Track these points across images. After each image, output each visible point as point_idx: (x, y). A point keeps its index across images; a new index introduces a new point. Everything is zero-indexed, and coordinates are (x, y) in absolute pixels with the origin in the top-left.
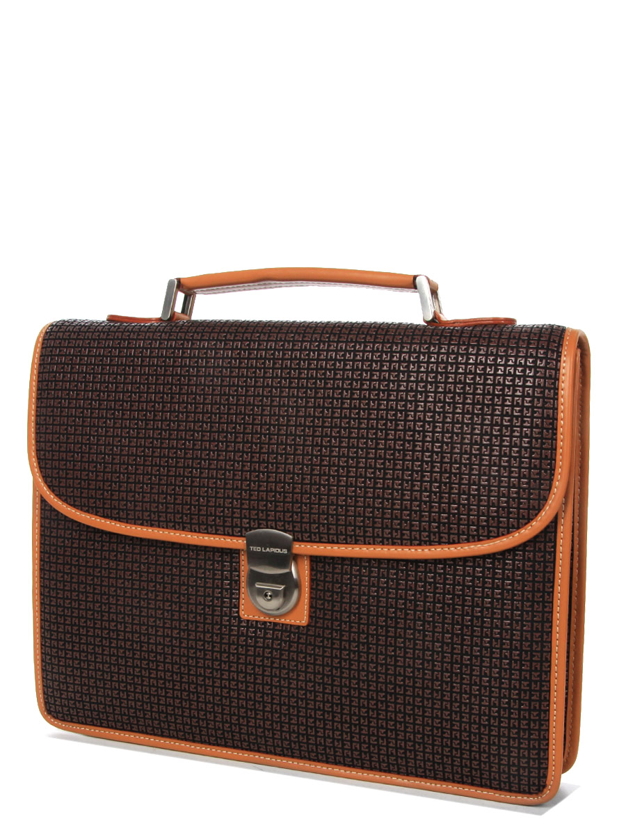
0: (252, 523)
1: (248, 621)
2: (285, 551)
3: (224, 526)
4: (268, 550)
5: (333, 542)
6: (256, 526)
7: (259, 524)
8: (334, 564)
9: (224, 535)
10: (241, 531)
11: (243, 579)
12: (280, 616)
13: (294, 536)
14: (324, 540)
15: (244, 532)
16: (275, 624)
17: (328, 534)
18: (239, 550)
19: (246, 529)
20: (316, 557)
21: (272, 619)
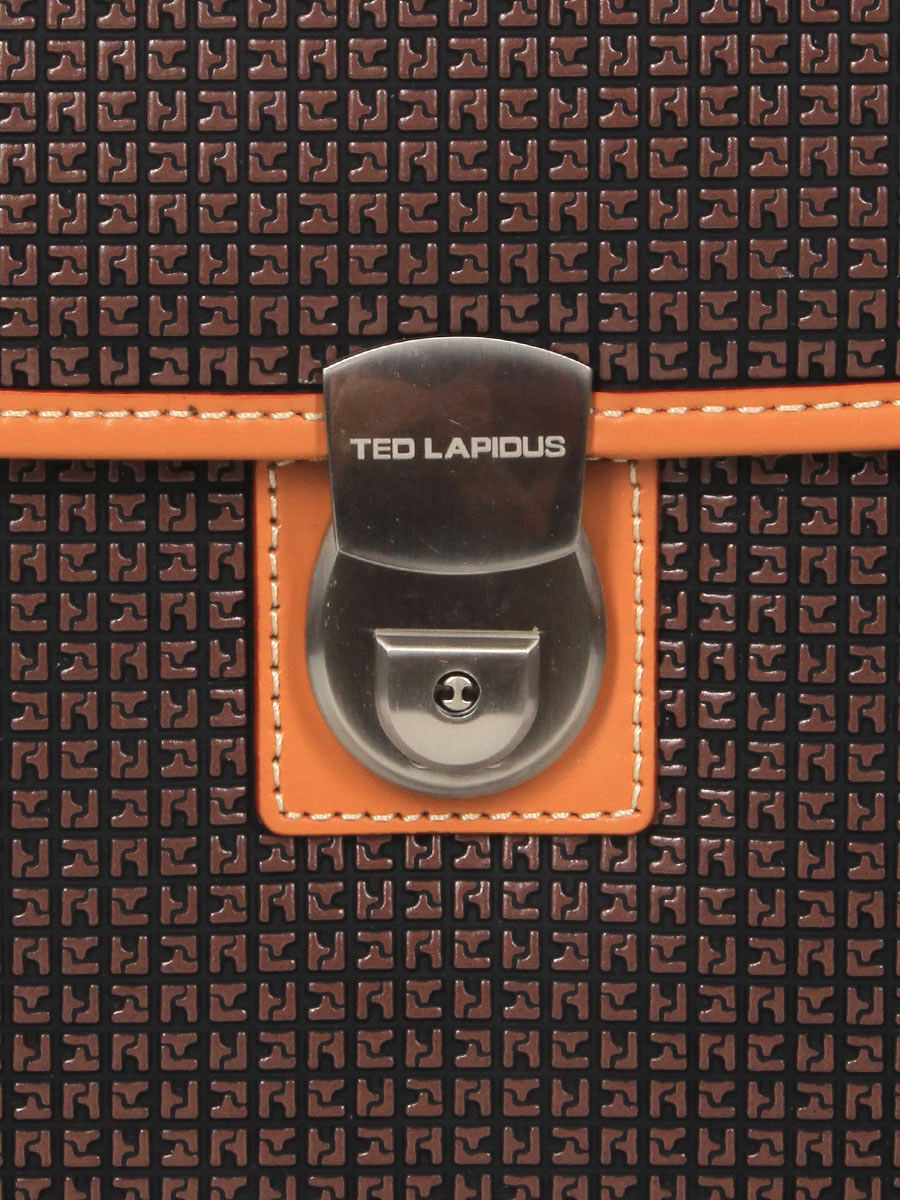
0: (356, 314)
1: (301, 841)
2: (552, 447)
3: (193, 342)
4: (456, 447)
5: (817, 377)
6: (379, 326)
7: (397, 313)
8: (794, 490)
9: (193, 387)
10: (289, 364)
11: (271, 620)
12: (484, 800)
13: (594, 361)
14: (764, 369)
15: (306, 362)
16: (453, 843)
17: (792, 336)
18: (249, 467)
19: (321, 349)
20: (695, 464)
21: (440, 821)
